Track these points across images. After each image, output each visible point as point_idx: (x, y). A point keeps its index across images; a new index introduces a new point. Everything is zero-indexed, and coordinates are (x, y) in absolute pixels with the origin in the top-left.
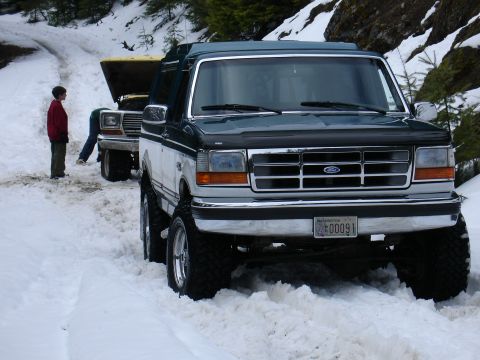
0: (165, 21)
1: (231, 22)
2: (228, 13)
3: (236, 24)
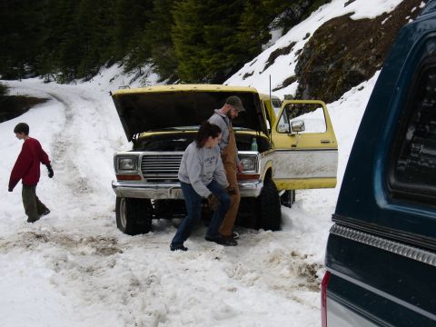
0: (137, 77)
1: (199, 69)
2: (197, 62)
3: (203, 69)
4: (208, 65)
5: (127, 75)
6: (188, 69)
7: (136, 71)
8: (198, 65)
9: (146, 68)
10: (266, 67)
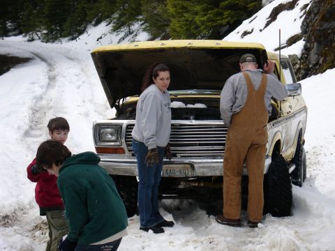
0: (127, 35)
1: (193, 27)
2: (190, 19)
3: (197, 27)
4: (203, 22)
5: (115, 33)
6: (181, 27)
7: (124, 30)
8: (192, 22)
9: (136, 26)
10: (268, 24)
